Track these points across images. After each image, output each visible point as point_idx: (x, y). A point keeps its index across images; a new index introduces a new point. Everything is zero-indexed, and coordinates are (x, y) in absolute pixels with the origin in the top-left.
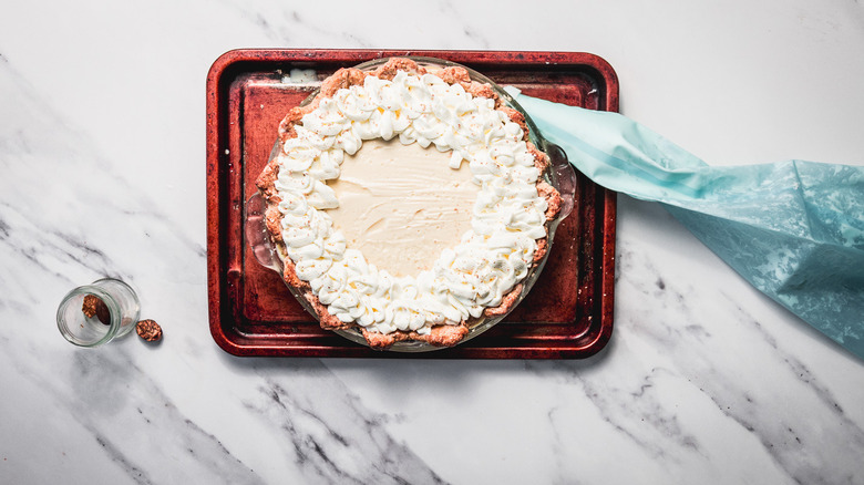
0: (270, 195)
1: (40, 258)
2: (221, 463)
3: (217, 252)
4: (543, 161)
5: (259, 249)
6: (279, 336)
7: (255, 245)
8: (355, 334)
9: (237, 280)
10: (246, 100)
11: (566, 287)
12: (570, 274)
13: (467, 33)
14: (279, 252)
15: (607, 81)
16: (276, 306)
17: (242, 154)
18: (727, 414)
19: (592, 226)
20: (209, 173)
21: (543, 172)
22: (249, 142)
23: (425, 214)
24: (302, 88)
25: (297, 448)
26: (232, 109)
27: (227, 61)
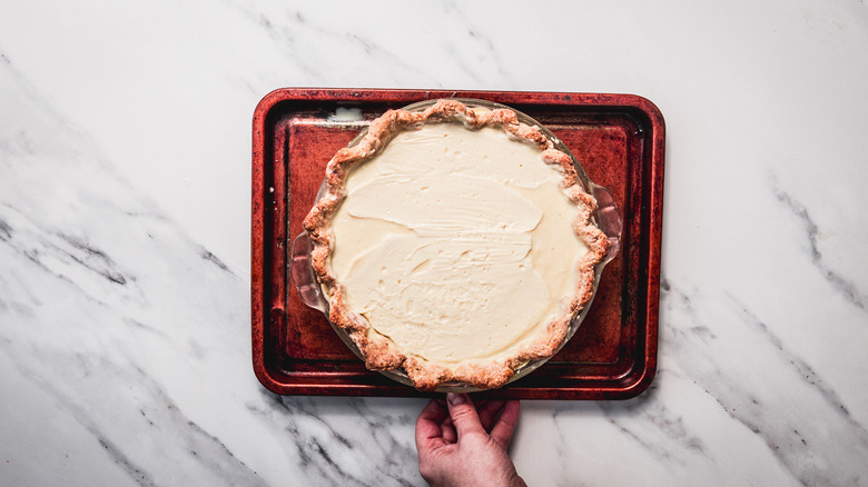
0: (317, 236)
1: (43, 259)
2: (225, 465)
3: (261, 291)
4: (590, 204)
5: (304, 289)
6: (321, 374)
7: (301, 285)
8: (400, 374)
9: (280, 318)
10: (291, 138)
11: (609, 327)
12: (614, 315)
13: (472, 34)
14: (324, 292)
15: (654, 123)
16: (318, 344)
17: (287, 192)
18: (733, 416)
19: (635, 267)
20: (254, 212)
21: (590, 215)
22: (294, 180)
23: (471, 255)
24: (347, 127)
25: (301, 450)
26: (277, 147)
27: (274, 100)
